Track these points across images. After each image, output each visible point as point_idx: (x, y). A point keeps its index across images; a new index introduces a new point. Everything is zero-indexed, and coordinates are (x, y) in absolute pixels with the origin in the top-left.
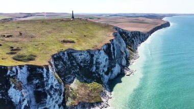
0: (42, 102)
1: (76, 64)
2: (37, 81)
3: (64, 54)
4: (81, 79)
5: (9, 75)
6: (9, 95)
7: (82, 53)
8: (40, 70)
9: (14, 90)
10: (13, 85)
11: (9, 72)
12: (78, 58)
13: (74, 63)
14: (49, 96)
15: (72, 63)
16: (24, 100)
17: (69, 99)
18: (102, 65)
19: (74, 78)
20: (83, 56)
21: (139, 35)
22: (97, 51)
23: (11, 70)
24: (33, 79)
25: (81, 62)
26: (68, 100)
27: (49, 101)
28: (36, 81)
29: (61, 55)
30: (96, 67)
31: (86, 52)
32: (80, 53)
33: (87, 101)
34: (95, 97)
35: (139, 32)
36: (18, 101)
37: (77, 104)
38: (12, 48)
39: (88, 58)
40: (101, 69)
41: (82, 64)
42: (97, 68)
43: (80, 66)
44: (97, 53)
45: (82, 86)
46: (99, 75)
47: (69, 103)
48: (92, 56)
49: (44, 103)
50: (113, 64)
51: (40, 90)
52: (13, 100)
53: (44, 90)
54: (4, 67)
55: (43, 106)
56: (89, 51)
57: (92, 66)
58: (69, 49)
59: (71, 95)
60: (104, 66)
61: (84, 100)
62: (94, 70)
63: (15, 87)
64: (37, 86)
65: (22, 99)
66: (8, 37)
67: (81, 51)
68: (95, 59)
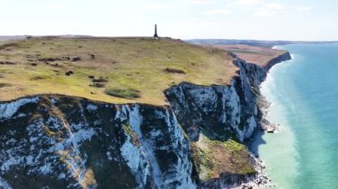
0: (169, 170)
1: (196, 109)
2: (158, 133)
3: (178, 89)
4: (209, 135)
5: (119, 119)
6: (123, 154)
7: (206, 91)
8: (161, 113)
9: (130, 145)
10: (129, 138)
11: (118, 113)
12: (199, 98)
13: (193, 107)
14: (180, 160)
15: (191, 107)
16: (145, 165)
17: (202, 167)
18: (234, 113)
19: (199, 132)
20: (206, 96)
21: (256, 70)
22: (227, 88)
23: (121, 111)
24: (151, 129)
25: (204, 106)
26: (200, 170)
27: (181, 169)
28: (156, 133)
29: (175, 91)
30: (227, 115)
31: (210, 88)
32: (202, 90)
33: (233, 172)
34: (244, 165)
35: (255, 65)
36: (137, 166)
37: (217, 176)
38: (92, 77)
39: (214, 99)
40: (233, 118)
41: (205, 110)
42: (229, 117)
43: (203, 113)
44: (226, 90)
45: (216, 146)
46: (232, 128)
47: (204, 175)
48: (220, 95)
49: (172, 173)
50: (248, 112)
51: (164, 148)
52: (129, 164)
53: (171, 148)
54: (109, 104)
55: (172, 177)
56: (214, 87)
57: (220, 114)
58: (184, 83)
59: (204, 161)
60: (237, 115)
61: (227, 169)
62: (224, 121)
63: (131, 141)
64: (158, 142)
65: (143, 162)
66: (75, 60)
67: (203, 87)
68: (224, 101)
